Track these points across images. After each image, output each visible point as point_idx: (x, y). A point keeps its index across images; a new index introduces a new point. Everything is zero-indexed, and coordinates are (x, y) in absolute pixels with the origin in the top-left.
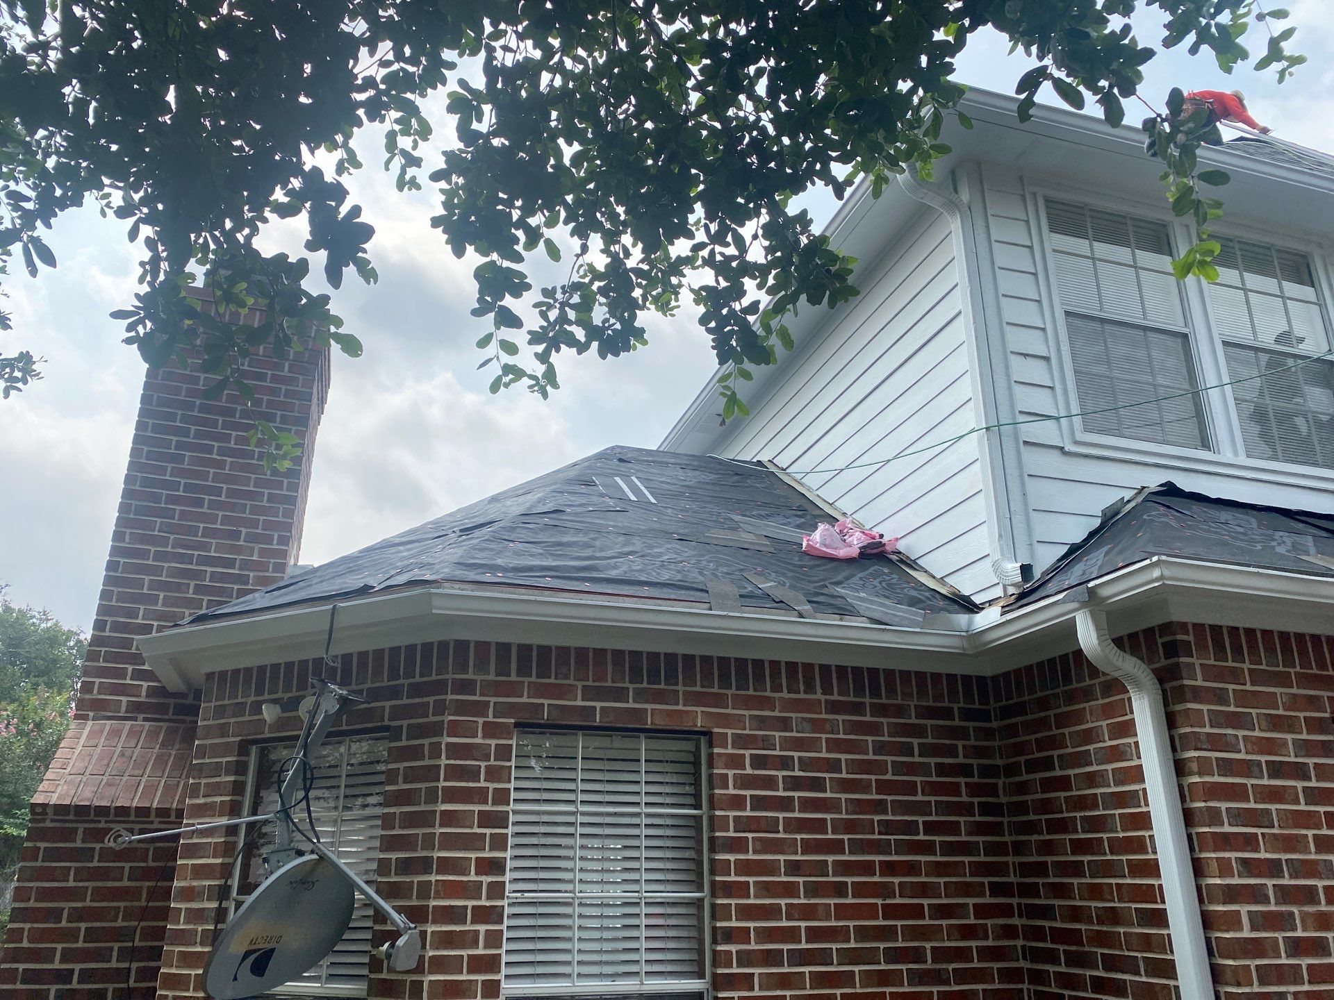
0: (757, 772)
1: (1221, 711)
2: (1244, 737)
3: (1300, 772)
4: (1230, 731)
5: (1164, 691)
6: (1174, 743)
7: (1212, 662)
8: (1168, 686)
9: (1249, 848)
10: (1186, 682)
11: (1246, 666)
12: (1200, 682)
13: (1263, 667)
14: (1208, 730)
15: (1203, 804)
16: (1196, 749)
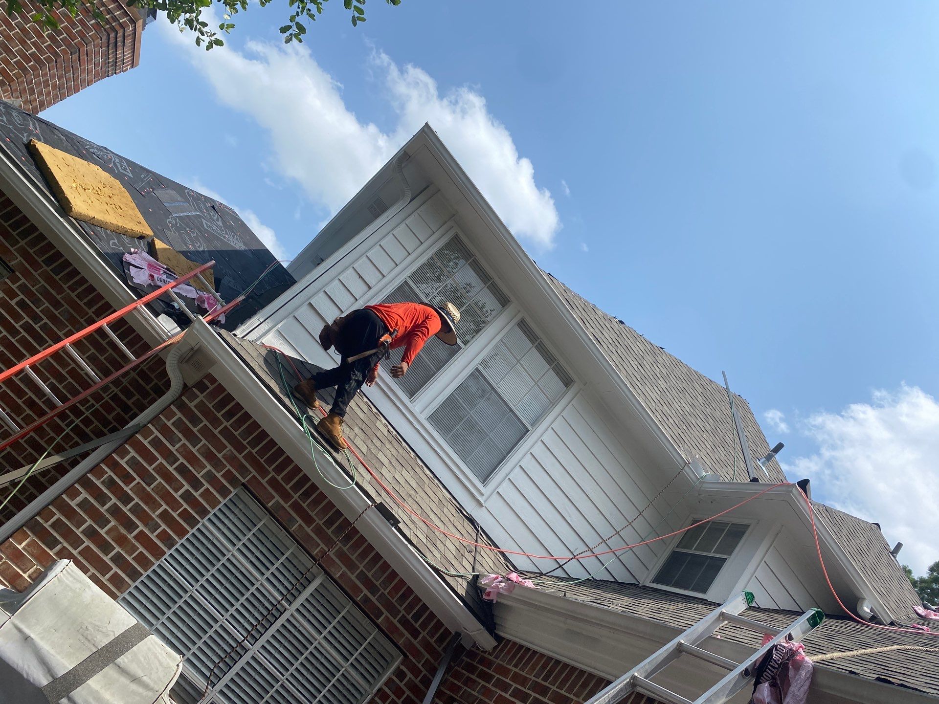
0: (16, 307)
1: (185, 423)
2: (184, 444)
3: (196, 484)
4: (180, 436)
7: (210, 406)
9: (122, 479)
10: (187, 401)
11: (225, 424)
13: (236, 433)
14: (169, 424)
16: (156, 427)
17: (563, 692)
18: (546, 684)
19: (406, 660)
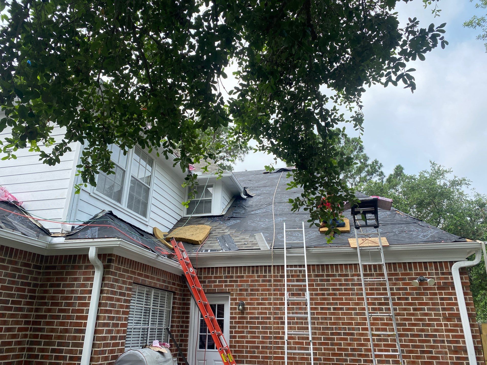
1: (115, 278)
2: (117, 285)
3: (124, 295)
4: (115, 283)
5: (104, 271)
6: (102, 285)
7: (117, 265)
8: (105, 270)
9: (110, 313)
10: (111, 270)
11: (122, 267)
12: (113, 270)
13: (125, 268)
14: (111, 283)
15: (104, 302)
16: (108, 287)
17: (239, 275)
18: (230, 275)
19: (175, 293)
